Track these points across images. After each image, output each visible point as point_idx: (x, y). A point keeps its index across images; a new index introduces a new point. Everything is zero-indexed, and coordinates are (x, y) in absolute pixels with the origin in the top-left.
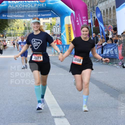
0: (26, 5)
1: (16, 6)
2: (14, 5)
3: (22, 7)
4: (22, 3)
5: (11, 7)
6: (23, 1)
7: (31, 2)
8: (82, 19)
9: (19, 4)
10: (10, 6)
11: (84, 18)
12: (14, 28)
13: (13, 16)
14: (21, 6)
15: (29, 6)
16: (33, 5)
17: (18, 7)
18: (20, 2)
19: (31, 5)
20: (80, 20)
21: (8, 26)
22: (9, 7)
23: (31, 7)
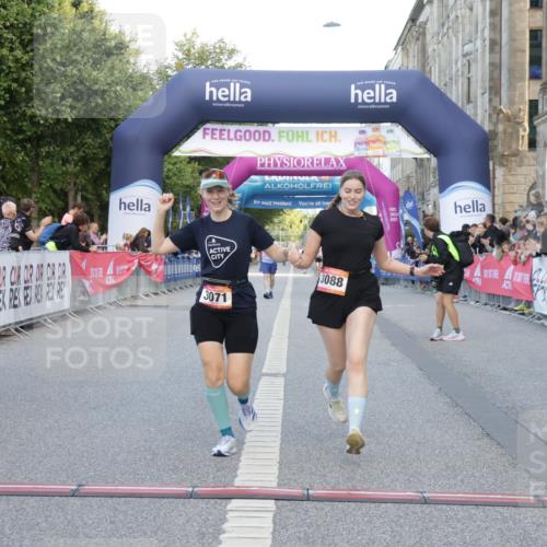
0: (296, 184)
1: (279, 186)
2: (276, 184)
3: (290, 189)
4: (290, 180)
5: (269, 187)
6: (291, 178)
7: (305, 180)
8: (388, 212)
9: (284, 183)
11: (392, 209)
13: (272, 203)
14: (287, 186)
15: (301, 186)
16: (309, 185)
17: (282, 188)
18: (285, 180)
19: (305, 184)
20: (385, 214)
21: (272, 222)
23: (304, 189)
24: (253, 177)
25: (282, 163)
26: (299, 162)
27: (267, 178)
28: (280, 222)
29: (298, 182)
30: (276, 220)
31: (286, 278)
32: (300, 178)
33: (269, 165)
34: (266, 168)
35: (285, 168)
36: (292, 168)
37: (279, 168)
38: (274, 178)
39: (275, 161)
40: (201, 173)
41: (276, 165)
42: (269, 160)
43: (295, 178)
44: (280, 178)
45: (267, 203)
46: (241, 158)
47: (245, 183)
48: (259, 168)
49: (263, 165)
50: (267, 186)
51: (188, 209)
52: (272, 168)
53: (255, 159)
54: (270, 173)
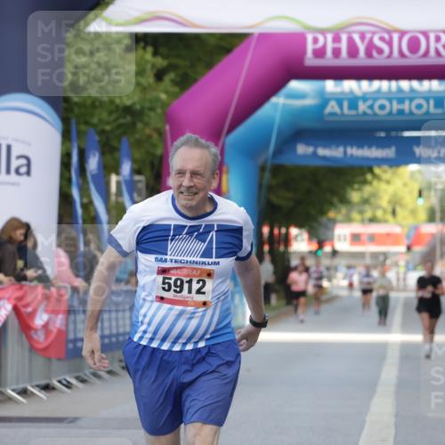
0: (407, 103)
1: (362, 107)
2: (354, 101)
3: (390, 113)
4: (390, 91)
5: (337, 110)
6: (394, 84)
7: (430, 91)
9: (375, 100)
10: (333, 107)
12: (379, 213)
13: (345, 152)
14: (382, 107)
15: (419, 106)
16: (440, 103)
17: (369, 111)
18: (379, 91)
19: (432, 102)
21: (345, 201)
22: (328, 110)
23: (427, 113)
24: (295, 85)
25: (371, 48)
26: (414, 45)
27: (330, 85)
28: (366, 201)
29: (413, 95)
30: (355, 196)
31: (384, 346)
32: (415, 84)
33: (337, 53)
34: (329, 60)
35: (379, 61)
36: (396, 61)
37: (362, 60)
38: (349, 85)
39: (351, 42)
40: (159, 76)
41: (353, 51)
42: (337, 39)
43: (405, 84)
44: (365, 86)
45: (332, 153)
46: (264, 37)
47: (274, 100)
48: (310, 60)
49: (320, 53)
50: (332, 107)
51: (126, 168)
52: (345, 60)
53: (299, 39)
54: (340, 74)
